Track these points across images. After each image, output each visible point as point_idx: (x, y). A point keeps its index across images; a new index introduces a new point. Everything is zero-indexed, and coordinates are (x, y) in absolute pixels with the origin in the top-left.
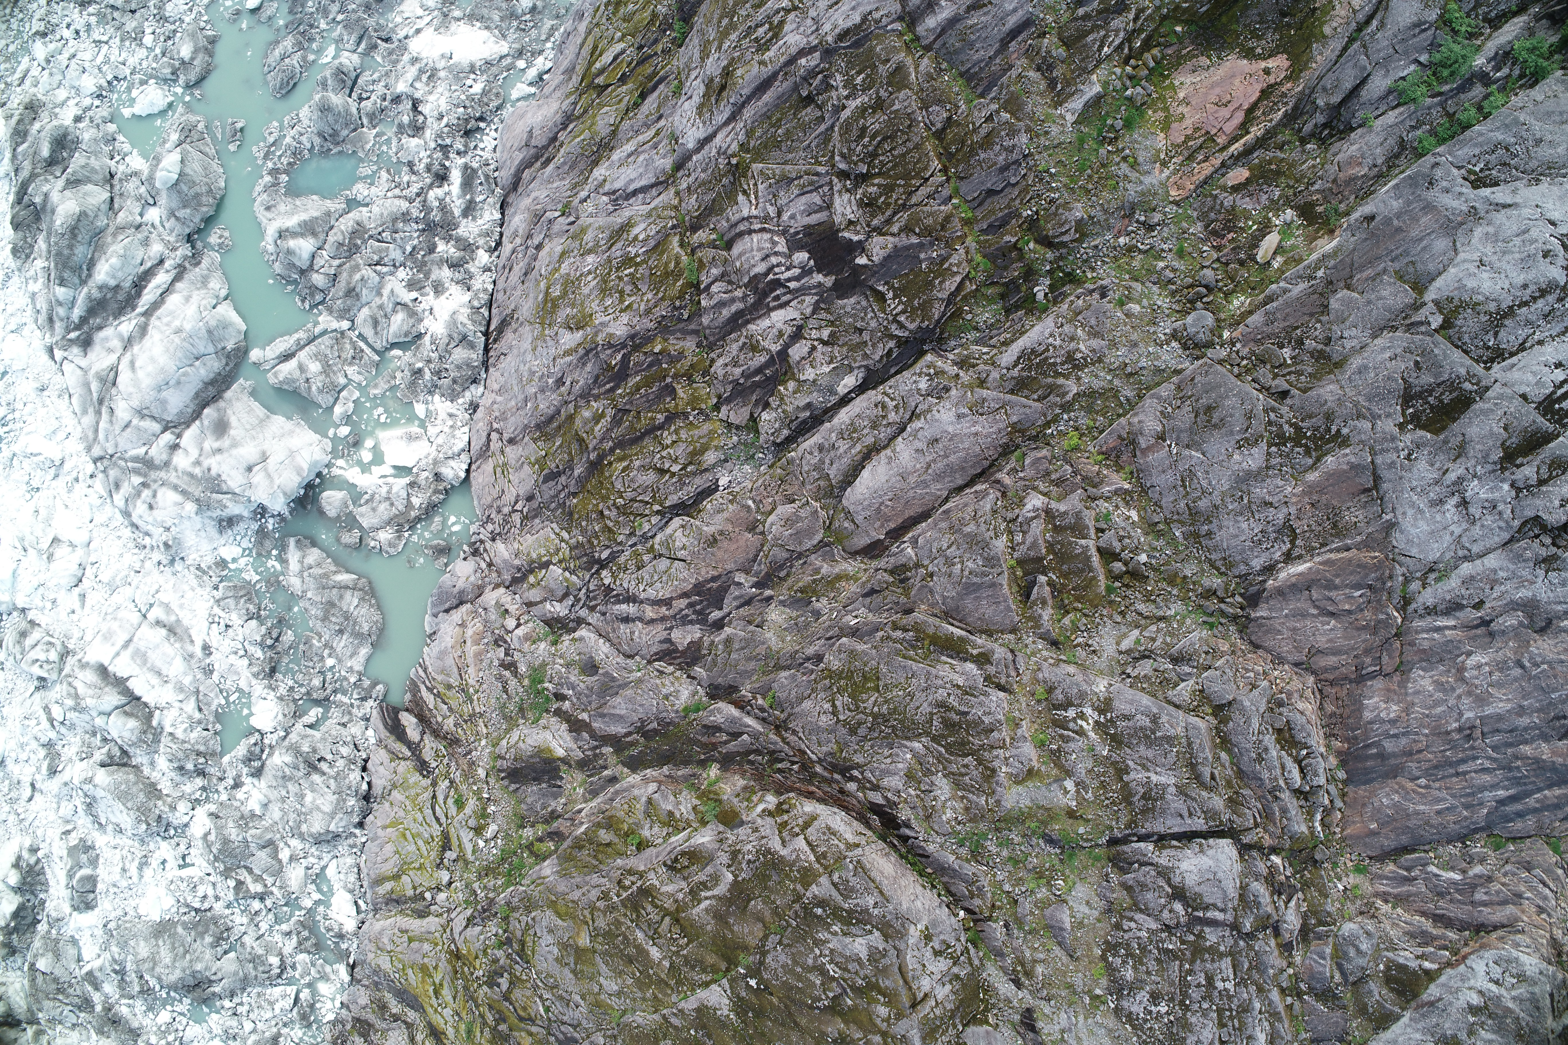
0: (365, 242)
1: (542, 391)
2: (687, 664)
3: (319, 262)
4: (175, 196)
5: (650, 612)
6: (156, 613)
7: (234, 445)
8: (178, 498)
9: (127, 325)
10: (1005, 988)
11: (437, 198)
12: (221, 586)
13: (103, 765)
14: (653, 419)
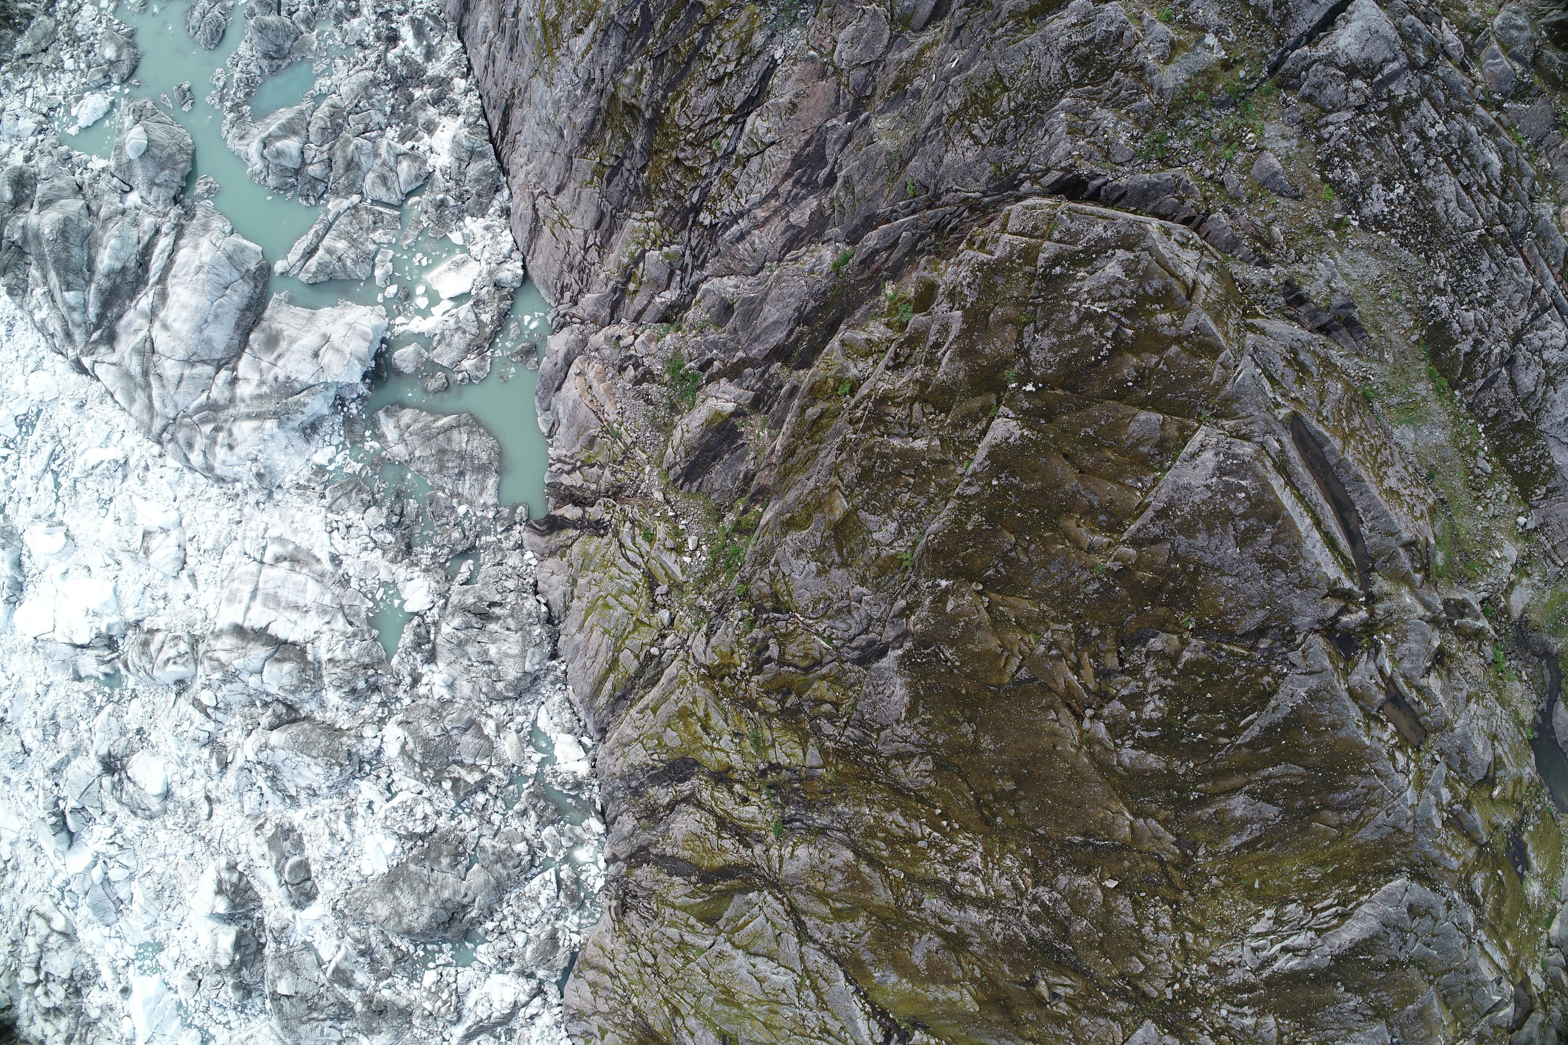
0: (346, 119)
1: (574, 107)
2: (817, 236)
3: (309, 154)
4: (150, 163)
5: (760, 214)
6: (273, 550)
7: (293, 341)
8: (255, 423)
9: (145, 300)
10: (1255, 275)
11: (397, 57)
12: (327, 492)
13: (272, 728)
14: (691, 42)
